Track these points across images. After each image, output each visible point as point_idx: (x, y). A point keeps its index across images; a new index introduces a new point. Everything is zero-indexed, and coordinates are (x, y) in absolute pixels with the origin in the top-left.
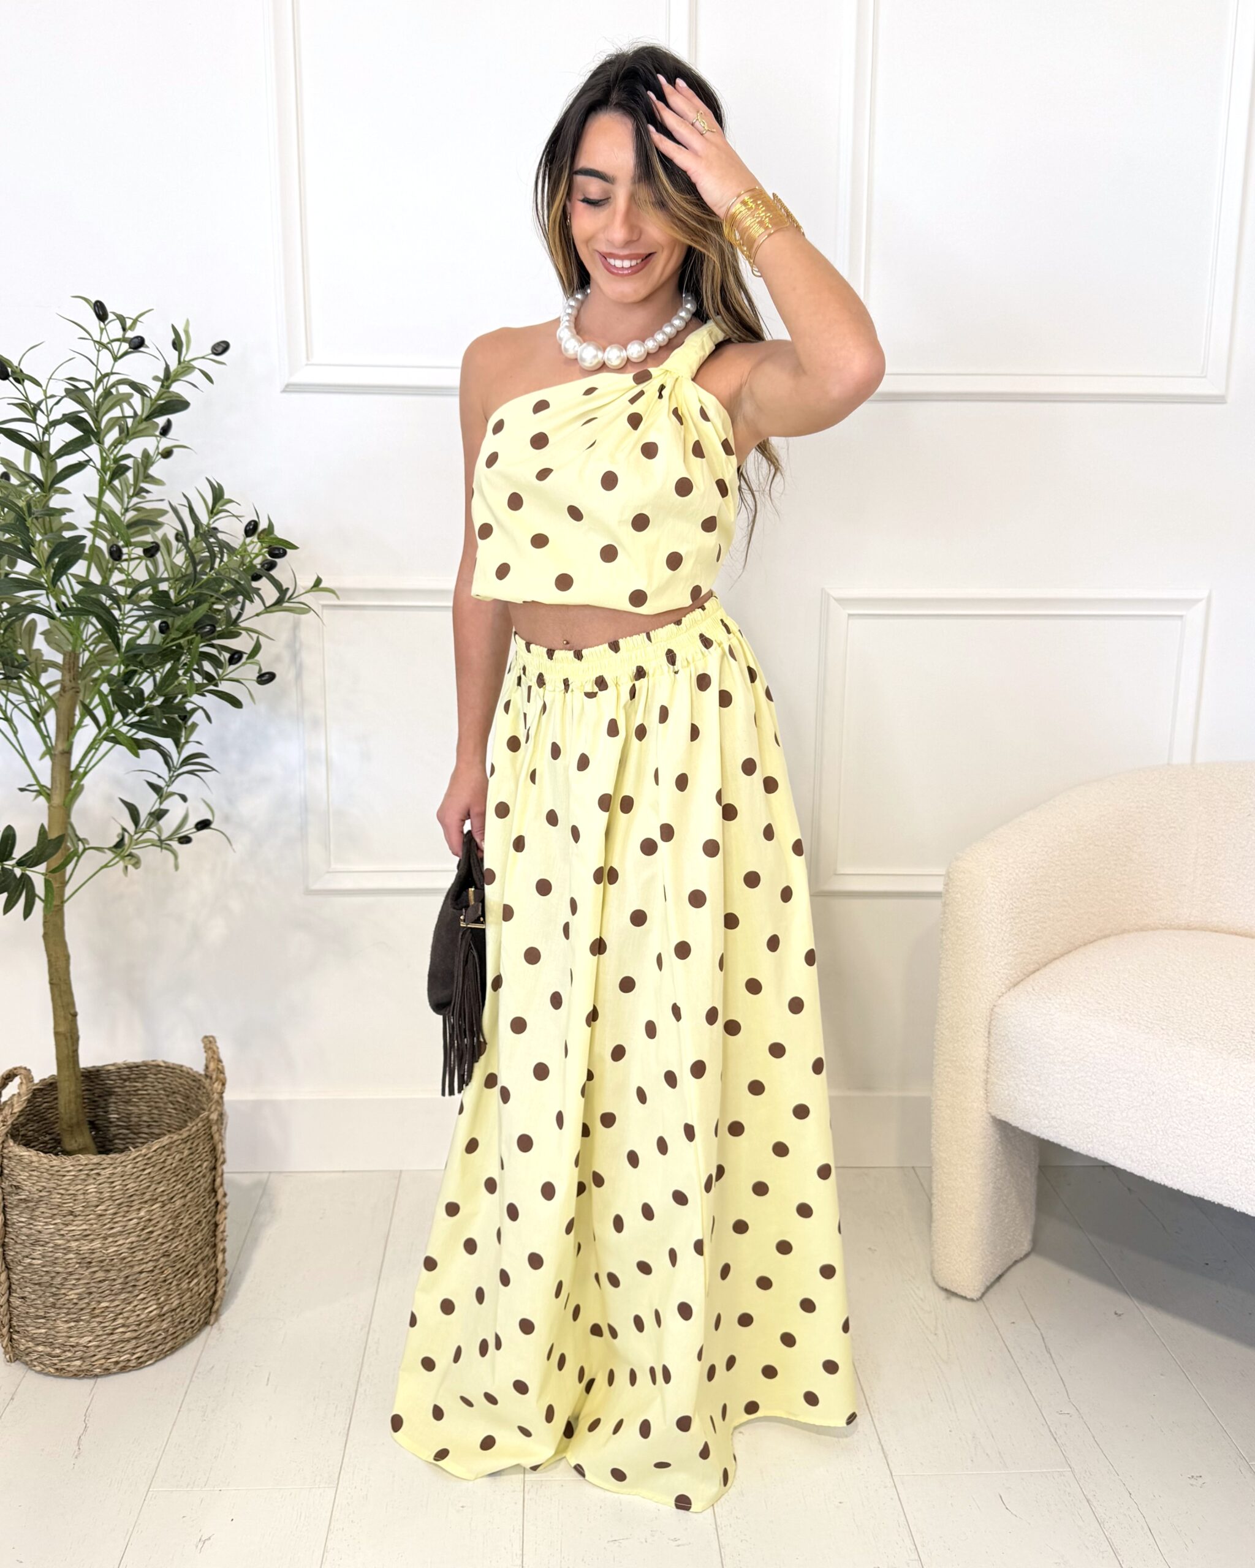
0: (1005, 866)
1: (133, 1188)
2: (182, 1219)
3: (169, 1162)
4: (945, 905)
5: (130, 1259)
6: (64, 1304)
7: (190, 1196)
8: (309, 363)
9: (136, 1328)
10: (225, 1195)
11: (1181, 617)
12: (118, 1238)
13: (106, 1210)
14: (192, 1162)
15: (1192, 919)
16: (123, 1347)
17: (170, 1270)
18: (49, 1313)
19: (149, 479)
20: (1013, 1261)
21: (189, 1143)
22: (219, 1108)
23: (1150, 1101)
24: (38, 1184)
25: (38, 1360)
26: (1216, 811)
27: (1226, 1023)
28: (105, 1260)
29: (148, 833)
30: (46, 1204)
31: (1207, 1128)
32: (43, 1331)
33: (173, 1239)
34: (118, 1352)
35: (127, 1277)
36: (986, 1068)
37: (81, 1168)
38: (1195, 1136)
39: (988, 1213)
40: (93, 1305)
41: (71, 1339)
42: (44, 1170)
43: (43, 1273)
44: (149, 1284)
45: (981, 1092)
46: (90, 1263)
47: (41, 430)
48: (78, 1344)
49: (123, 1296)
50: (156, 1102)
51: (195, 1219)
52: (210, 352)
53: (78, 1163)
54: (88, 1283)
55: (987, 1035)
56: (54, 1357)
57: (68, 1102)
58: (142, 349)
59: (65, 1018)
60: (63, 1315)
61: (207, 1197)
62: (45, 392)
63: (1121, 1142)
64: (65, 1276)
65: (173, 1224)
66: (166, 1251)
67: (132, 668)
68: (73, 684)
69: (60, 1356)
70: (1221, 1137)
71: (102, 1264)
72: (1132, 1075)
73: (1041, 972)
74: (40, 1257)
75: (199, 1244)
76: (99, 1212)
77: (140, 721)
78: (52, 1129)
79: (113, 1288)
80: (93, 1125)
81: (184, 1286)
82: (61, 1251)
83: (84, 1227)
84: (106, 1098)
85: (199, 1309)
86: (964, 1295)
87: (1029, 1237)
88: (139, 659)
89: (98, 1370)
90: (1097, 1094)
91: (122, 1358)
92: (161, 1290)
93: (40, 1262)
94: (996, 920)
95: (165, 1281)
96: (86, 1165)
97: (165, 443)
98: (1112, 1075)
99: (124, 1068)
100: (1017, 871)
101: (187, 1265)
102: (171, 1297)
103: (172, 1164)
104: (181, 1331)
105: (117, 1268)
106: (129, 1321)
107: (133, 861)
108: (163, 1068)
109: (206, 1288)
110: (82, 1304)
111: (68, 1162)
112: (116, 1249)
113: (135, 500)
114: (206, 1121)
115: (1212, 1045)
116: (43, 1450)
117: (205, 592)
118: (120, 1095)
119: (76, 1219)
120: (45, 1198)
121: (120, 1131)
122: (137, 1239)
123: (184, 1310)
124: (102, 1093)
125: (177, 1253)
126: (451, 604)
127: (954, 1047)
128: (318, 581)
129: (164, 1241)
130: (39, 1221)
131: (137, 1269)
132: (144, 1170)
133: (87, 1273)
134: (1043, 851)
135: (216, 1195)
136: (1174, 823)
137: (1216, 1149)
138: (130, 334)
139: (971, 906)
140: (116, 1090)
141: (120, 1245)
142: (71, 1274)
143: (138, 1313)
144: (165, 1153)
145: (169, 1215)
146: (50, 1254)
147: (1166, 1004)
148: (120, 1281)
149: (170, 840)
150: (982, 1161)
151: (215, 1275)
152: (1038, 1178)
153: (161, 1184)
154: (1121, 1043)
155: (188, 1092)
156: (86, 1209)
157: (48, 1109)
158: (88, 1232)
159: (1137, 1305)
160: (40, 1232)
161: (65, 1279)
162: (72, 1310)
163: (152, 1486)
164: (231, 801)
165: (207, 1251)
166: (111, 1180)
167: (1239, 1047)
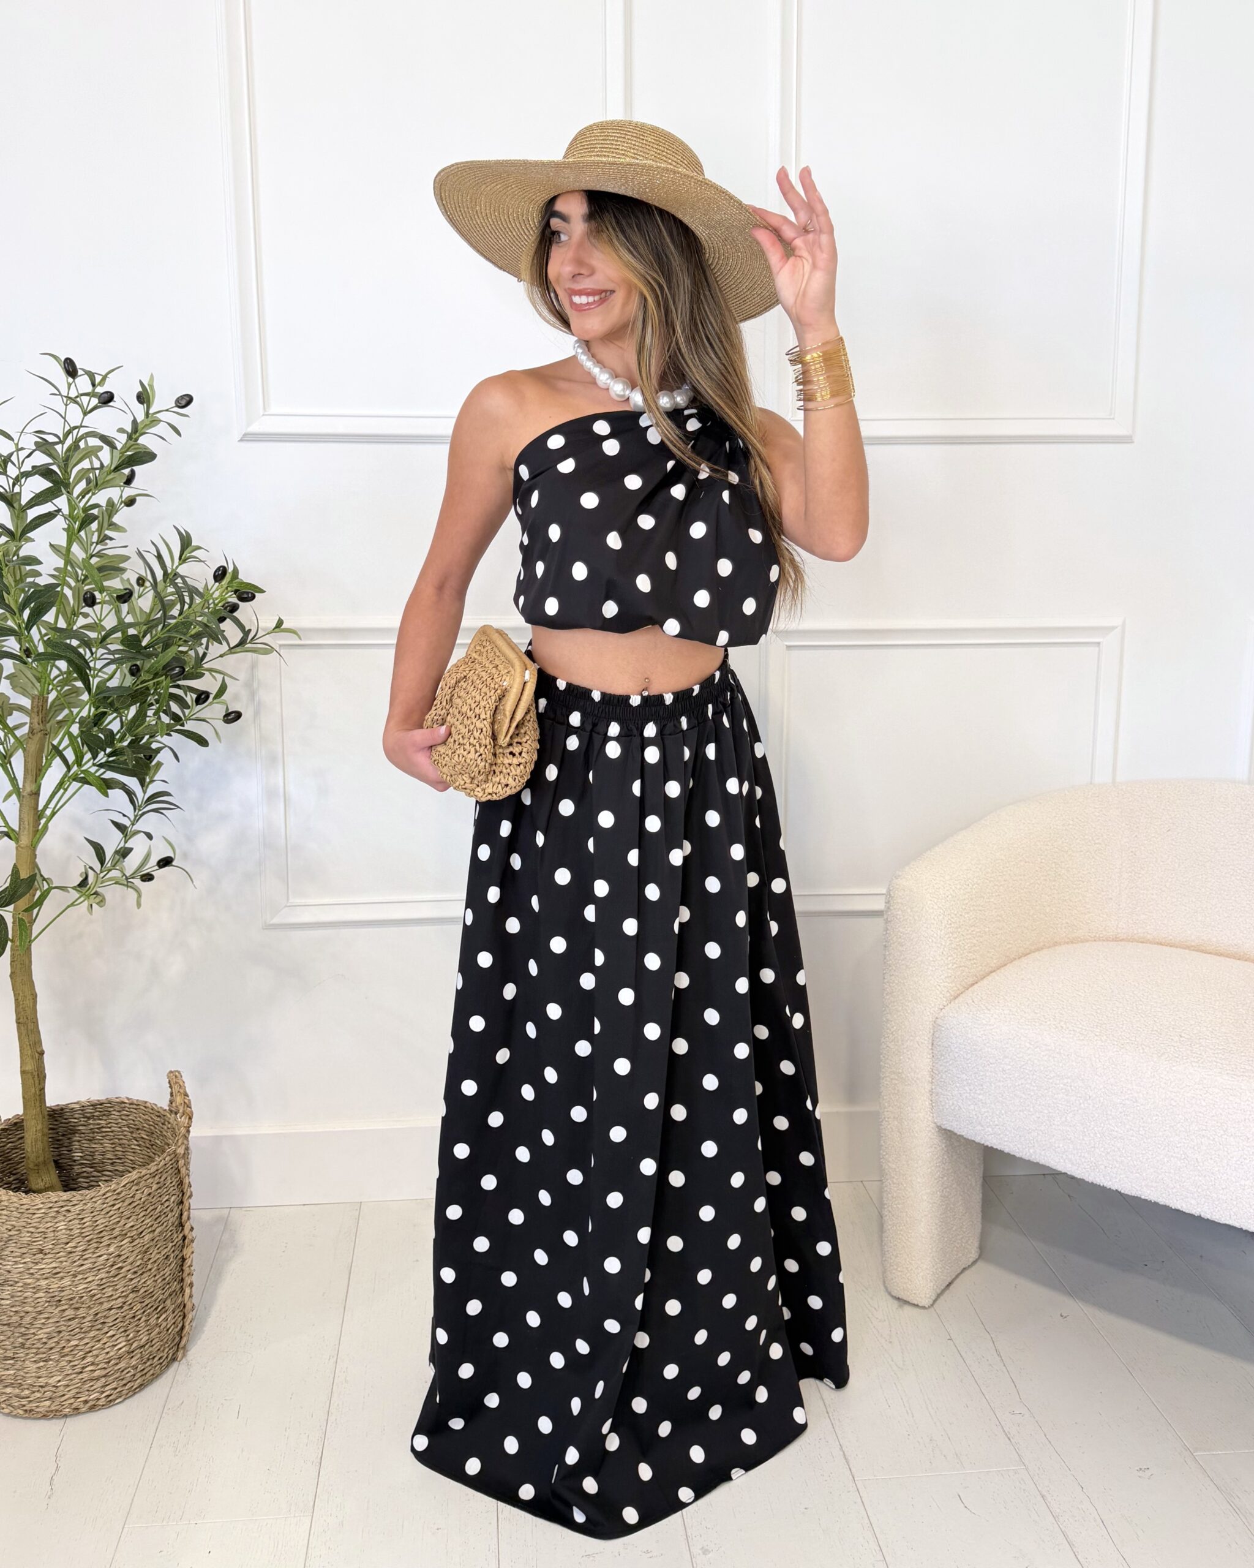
0: (942, 883)
1: (103, 1223)
2: (151, 1254)
3: (137, 1197)
4: (887, 921)
5: (99, 1296)
6: (34, 1344)
7: (158, 1230)
8: (266, 413)
9: (106, 1366)
10: (192, 1229)
11: (1099, 643)
12: (88, 1275)
13: (76, 1247)
14: (160, 1196)
15: (1119, 931)
16: (92, 1386)
17: (139, 1306)
18: (17, 1353)
19: (113, 526)
20: (962, 1268)
21: (157, 1177)
22: (185, 1142)
23: (1086, 1105)
24: (8, 1223)
25: (7, 1402)
26: (1138, 827)
27: (1155, 1028)
28: (74, 1298)
29: (113, 871)
30: (16, 1243)
31: (1141, 1129)
32: (12, 1372)
33: (142, 1274)
34: (88, 1390)
35: (97, 1314)
36: (930, 1079)
37: (51, 1205)
38: (1130, 1138)
39: (937, 1222)
40: (63, 1343)
41: (40, 1379)
42: (14, 1209)
43: (12, 1314)
44: (118, 1321)
45: (927, 1103)
46: (60, 1301)
47: (11, 482)
48: (47, 1384)
49: (92, 1334)
50: (119, 1139)
51: (163, 1253)
52: (174, 405)
53: (48, 1200)
54: (58, 1322)
55: (930, 1047)
56: (23, 1398)
57: (34, 1141)
58: (111, 404)
59: (33, 1057)
60: (32, 1355)
61: (174, 1231)
62: (17, 445)
63: (1061, 1145)
64: (34, 1315)
65: (142, 1259)
66: (135, 1287)
67: (102, 710)
68: (41, 727)
69: (28, 1397)
70: (1155, 1137)
71: (71, 1302)
72: (1069, 1081)
73: (979, 984)
74: (9, 1297)
75: (168, 1279)
76: (69, 1249)
77: (107, 762)
78: (15, 1169)
79: (82, 1326)
80: (58, 1165)
81: (153, 1321)
82: (31, 1290)
83: (54, 1265)
84: (69, 1136)
85: (167, 1345)
86: (916, 1303)
87: (976, 1244)
88: (109, 701)
89: (68, 1410)
90: (1036, 1100)
91: (91, 1397)
92: (130, 1327)
93: (8, 1302)
94: (935, 935)
95: (134, 1317)
96: (56, 1202)
97: (128, 492)
98: (1051, 1081)
99: (89, 1106)
100: (953, 888)
101: (155, 1301)
102: (140, 1333)
103: (141, 1199)
104: (150, 1368)
105: (87, 1306)
106: (98, 1359)
107: (98, 900)
108: (127, 1105)
109: (174, 1323)
110: (51, 1343)
111: (38, 1199)
112: (85, 1286)
113: (99, 547)
114: (173, 1156)
115: (1143, 1049)
116: (15, 1492)
117: (174, 635)
118: (83, 1133)
119: (46, 1257)
120: (15, 1237)
121: (84, 1170)
122: (107, 1275)
123: (152, 1346)
124: (66, 1131)
125: (146, 1289)
126: (395, 642)
127: (900, 1060)
128: (280, 623)
129: (133, 1277)
130: (8, 1261)
131: (106, 1306)
132: (113, 1205)
133: (56, 1311)
134: (977, 868)
135: (183, 1229)
136: (1098, 839)
137: (1150, 1149)
138: (100, 390)
139: (912, 922)
140: (80, 1128)
141: (90, 1282)
142: (40, 1313)
143: (107, 1350)
144: (135, 1188)
145: (138, 1251)
146: (19, 1294)
147: (1099, 1011)
148: (89, 1318)
149: (132, 878)
150: (929, 1170)
151: (182, 1311)
152: (983, 1186)
153: (130, 1220)
154: (1058, 1050)
155: (152, 1128)
156: (56, 1247)
157: (12, 1149)
158: (58, 1270)
159: (1082, 1306)
160: (9, 1272)
161: (35, 1318)
162: (41, 1350)
163: (127, 1522)
164: (190, 839)
165: (175, 1286)
166: (80, 1217)
167: (1169, 1050)
